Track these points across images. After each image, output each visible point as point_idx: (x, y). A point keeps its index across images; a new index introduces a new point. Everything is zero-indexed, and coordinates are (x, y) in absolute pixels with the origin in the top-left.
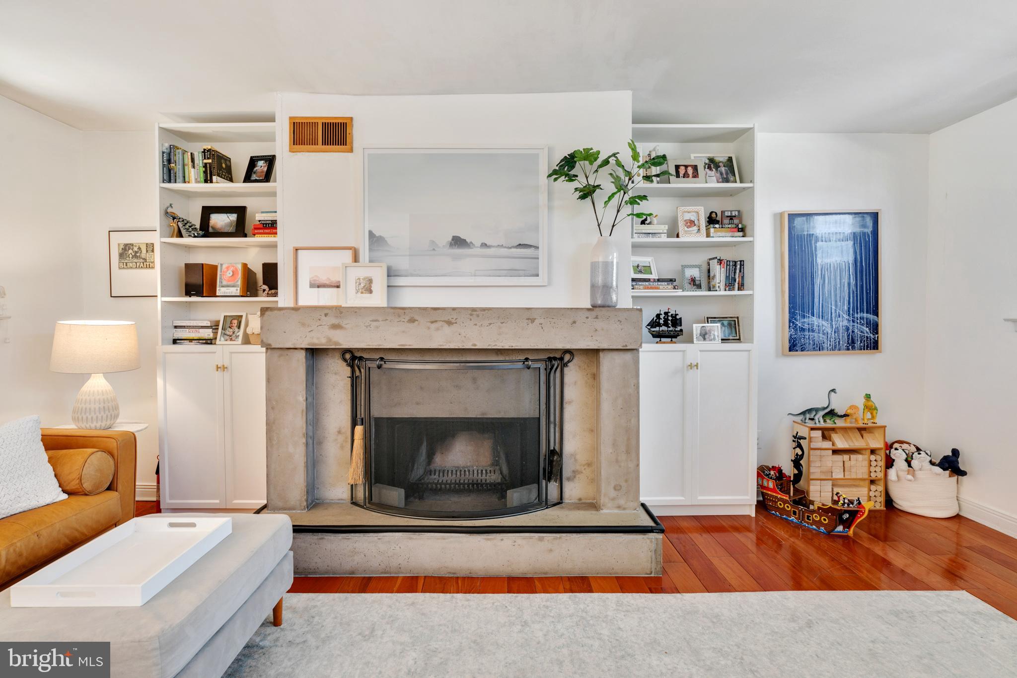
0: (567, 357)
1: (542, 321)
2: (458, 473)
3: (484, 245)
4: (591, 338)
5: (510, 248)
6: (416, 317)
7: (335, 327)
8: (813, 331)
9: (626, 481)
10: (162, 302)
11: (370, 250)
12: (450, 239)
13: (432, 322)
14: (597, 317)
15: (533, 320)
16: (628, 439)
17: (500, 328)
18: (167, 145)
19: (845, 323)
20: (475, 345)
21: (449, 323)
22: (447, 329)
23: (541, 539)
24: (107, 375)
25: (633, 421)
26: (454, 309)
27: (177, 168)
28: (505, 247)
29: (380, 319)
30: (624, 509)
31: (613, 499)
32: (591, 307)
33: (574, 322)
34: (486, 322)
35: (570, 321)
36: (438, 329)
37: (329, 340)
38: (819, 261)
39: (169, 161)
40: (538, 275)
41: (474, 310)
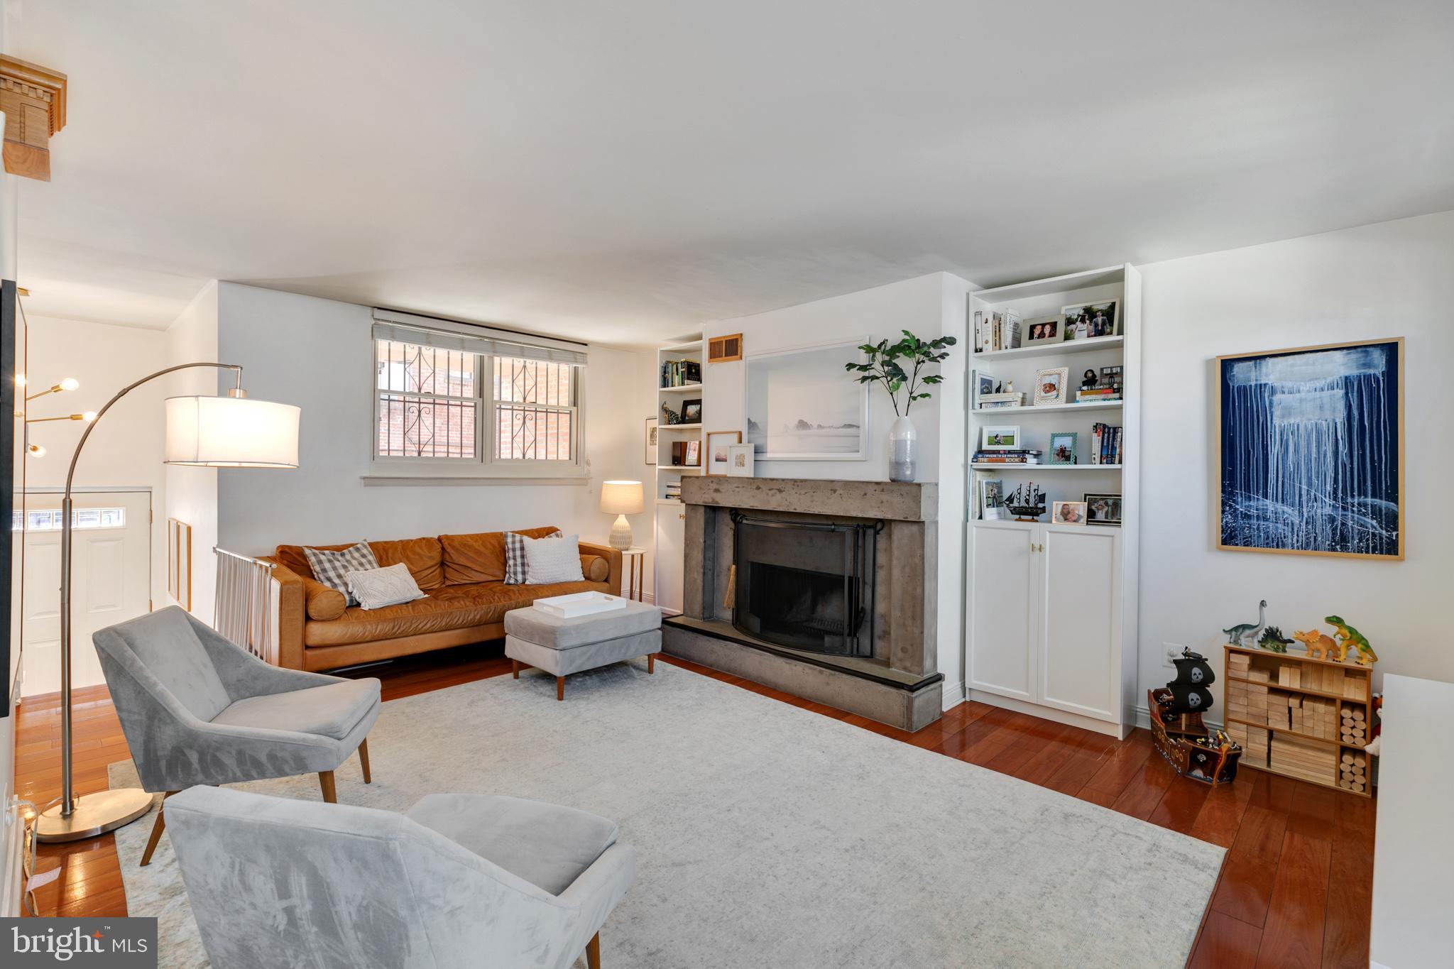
0: (879, 526)
1: (841, 492)
2: (832, 625)
3: (820, 427)
4: (877, 509)
5: (838, 428)
6: (761, 486)
7: (717, 491)
8: (1265, 519)
9: (912, 645)
10: (659, 469)
11: (749, 433)
12: (797, 422)
13: (770, 490)
14: (883, 491)
15: (835, 491)
16: (914, 606)
17: (812, 496)
18: (664, 362)
19: (1328, 510)
20: (795, 509)
21: (780, 491)
22: (778, 496)
23: (821, 672)
24: (627, 516)
25: (919, 590)
26: (783, 480)
27: (669, 376)
28: (835, 428)
29: (740, 486)
30: (910, 671)
31: (901, 660)
32: (889, 481)
33: (865, 494)
34: (803, 492)
35: (863, 493)
36: (773, 495)
37: (713, 500)
38: (1277, 421)
39: (665, 372)
40: (858, 451)
41: (796, 480)
